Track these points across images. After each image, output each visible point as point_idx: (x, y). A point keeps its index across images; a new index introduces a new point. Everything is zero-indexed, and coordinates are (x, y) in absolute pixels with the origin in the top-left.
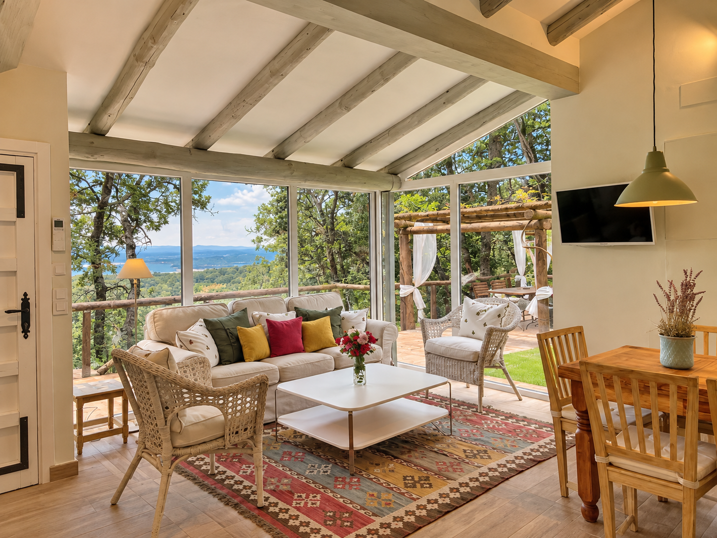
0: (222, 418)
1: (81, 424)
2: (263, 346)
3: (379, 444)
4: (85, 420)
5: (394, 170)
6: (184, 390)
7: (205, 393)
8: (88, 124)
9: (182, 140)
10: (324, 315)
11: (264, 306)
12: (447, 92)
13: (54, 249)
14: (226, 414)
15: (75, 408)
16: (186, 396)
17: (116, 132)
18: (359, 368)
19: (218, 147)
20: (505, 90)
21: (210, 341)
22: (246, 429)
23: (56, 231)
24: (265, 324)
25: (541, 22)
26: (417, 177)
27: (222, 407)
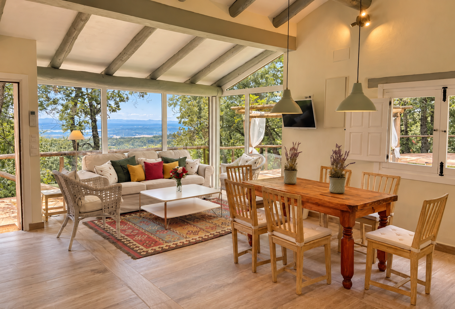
0: (100, 201)
1: (47, 209)
2: (142, 175)
3: (180, 217)
4: (49, 207)
5: (219, 85)
6: (82, 188)
7: (92, 190)
8: (50, 63)
9: (99, 70)
10: (176, 161)
11: (144, 155)
12: (234, 47)
13: (30, 125)
14: (102, 199)
15: (44, 201)
16: (83, 191)
17: (65, 66)
18: (179, 184)
19: (118, 74)
20: (260, 50)
21: (113, 171)
22: (112, 207)
23: (31, 116)
24: (143, 164)
25: (268, 17)
26: (232, 89)
27: (100, 197)
